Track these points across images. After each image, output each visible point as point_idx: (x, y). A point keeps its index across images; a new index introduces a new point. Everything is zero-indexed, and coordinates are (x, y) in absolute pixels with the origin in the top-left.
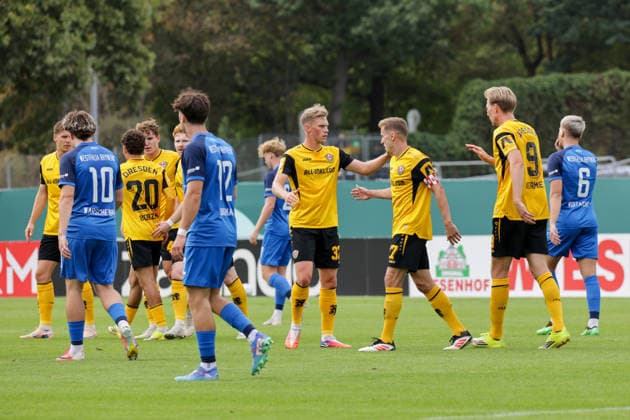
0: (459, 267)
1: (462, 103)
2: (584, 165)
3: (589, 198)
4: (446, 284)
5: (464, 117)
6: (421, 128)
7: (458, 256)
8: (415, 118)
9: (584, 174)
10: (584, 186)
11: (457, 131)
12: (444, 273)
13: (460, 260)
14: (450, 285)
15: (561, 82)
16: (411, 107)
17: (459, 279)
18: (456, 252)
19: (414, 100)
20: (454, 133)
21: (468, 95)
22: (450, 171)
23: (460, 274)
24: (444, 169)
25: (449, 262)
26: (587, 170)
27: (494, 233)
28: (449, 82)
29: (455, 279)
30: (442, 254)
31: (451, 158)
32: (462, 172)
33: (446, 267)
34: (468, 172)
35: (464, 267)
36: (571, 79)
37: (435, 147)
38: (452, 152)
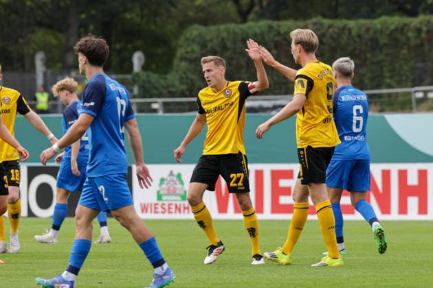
0: (178, 192)
1: (182, 46)
2: (357, 103)
3: (363, 133)
4: (166, 207)
5: (183, 59)
6: (145, 68)
7: (177, 182)
8: (140, 59)
9: (358, 111)
10: (358, 122)
11: (177, 71)
12: (164, 198)
13: (179, 186)
14: (169, 208)
15: (271, 27)
16: (136, 49)
17: (178, 203)
18: (175, 178)
19: (139, 43)
20: (173, 73)
21: (187, 39)
22: (170, 107)
23: (179, 198)
24: (165, 104)
25: (169, 188)
26: (360, 107)
27: (301, 162)
28: (170, 27)
29: (174, 203)
30: (162, 180)
31: (172, 95)
32: (181, 107)
33: (166, 192)
34: (187, 107)
35: (182, 193)
36: (279, 26)
37: (157, 85)
38: (172, 89)
